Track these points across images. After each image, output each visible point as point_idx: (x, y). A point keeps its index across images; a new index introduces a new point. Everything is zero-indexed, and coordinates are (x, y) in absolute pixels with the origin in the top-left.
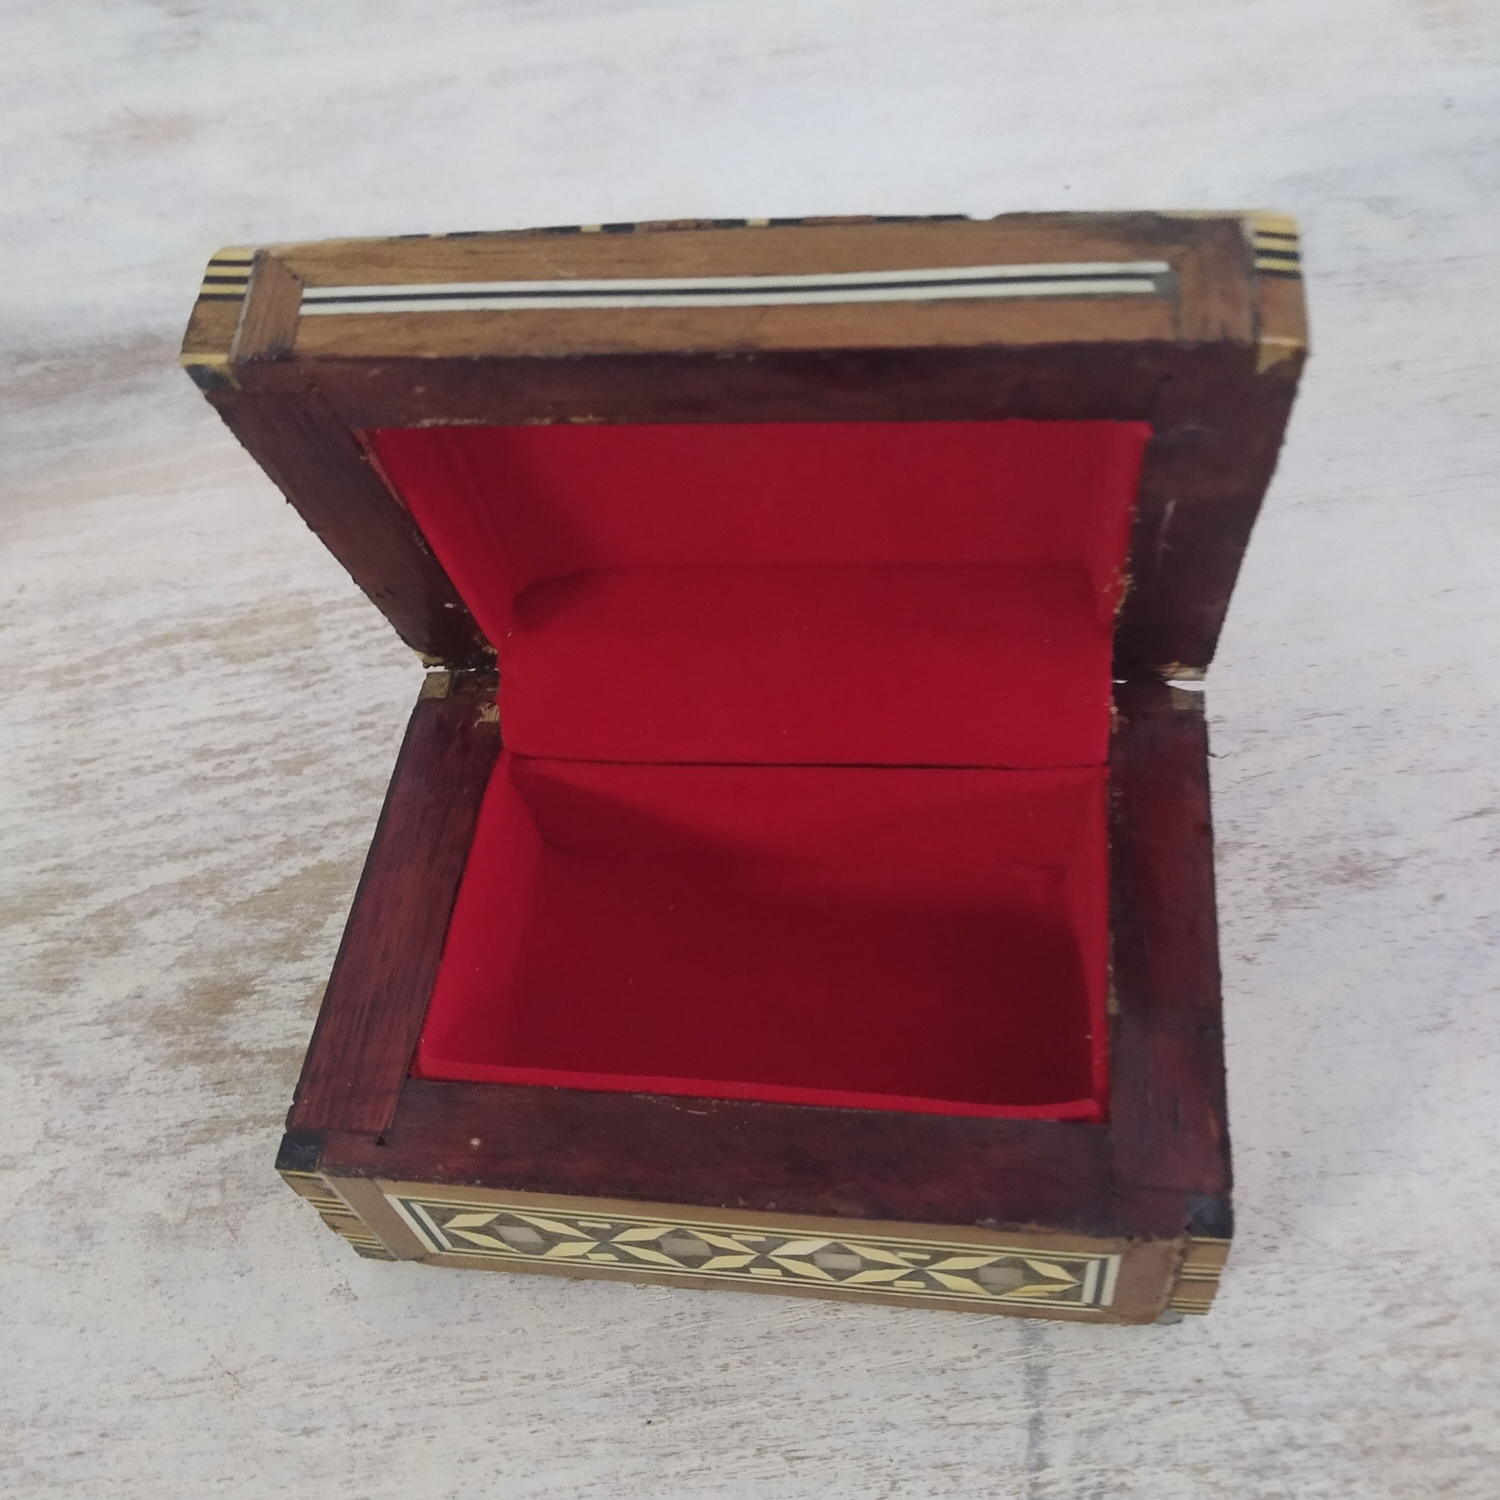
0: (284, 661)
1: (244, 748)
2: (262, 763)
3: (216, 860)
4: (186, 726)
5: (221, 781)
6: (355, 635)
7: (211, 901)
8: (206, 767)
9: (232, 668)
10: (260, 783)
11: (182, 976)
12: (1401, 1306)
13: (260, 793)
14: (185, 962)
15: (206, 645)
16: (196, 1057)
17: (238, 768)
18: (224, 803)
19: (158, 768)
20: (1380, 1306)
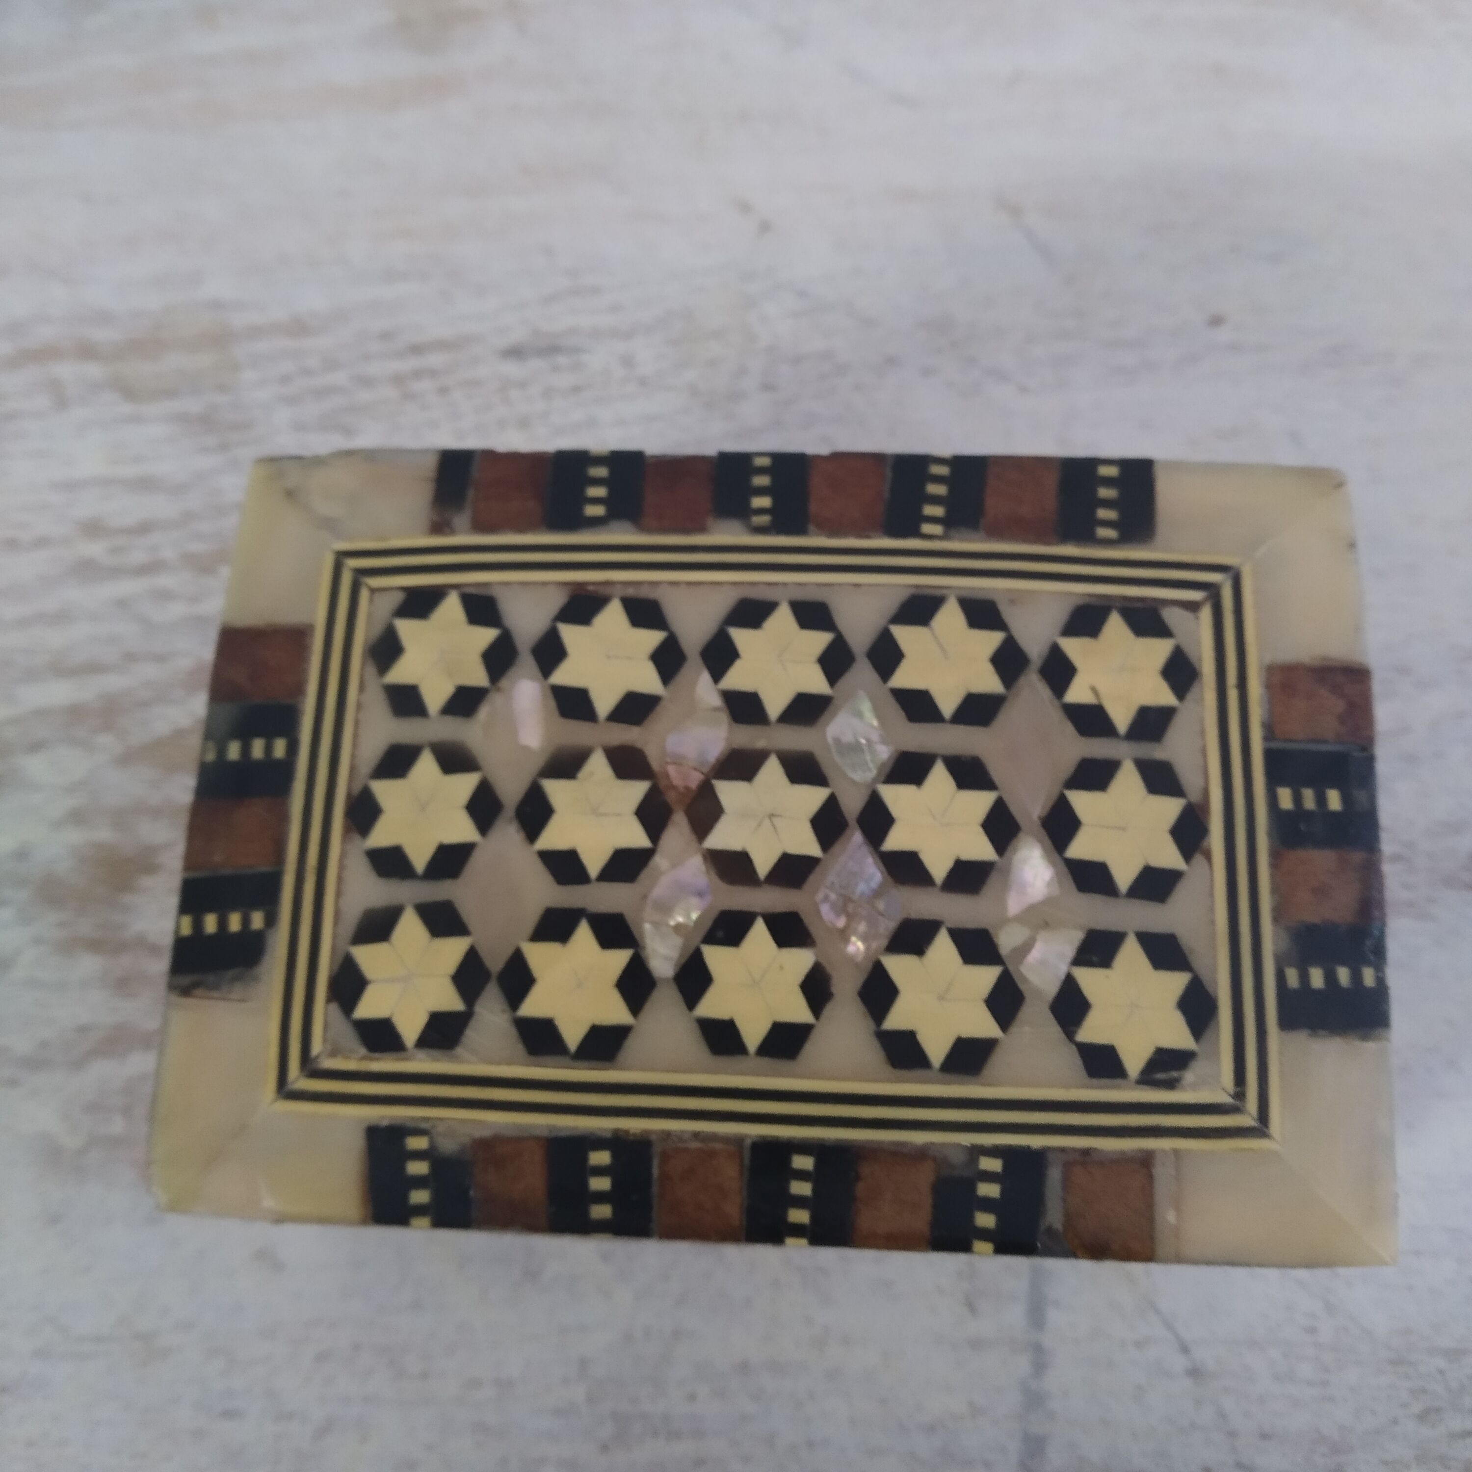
0: (193, 405)
1: (144, 528)
2: (168, 554)
3: (113, 682)
4: (70, 486)
5: (116, 572)
6: (285, 379)
7: (105, 740)
8: (95, 549)
9: (126, 408)
10: (166, 581)
11: (75, 836)
12: (1438, 1410)
13: (164, 596)
14: (77, 818)
15: (94, 370)
16: (95, 945)
17: (138, 557)
18: (122, 604)
19: (42, 542)
20: (1417, 1408)
